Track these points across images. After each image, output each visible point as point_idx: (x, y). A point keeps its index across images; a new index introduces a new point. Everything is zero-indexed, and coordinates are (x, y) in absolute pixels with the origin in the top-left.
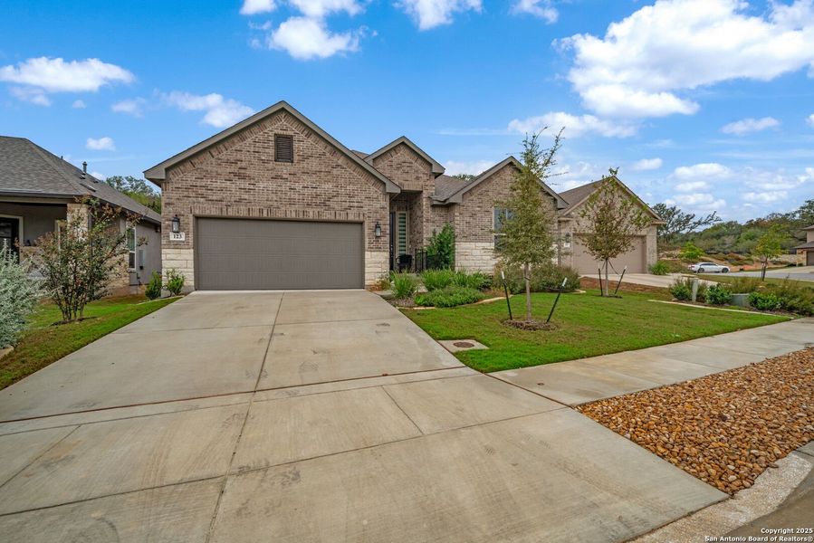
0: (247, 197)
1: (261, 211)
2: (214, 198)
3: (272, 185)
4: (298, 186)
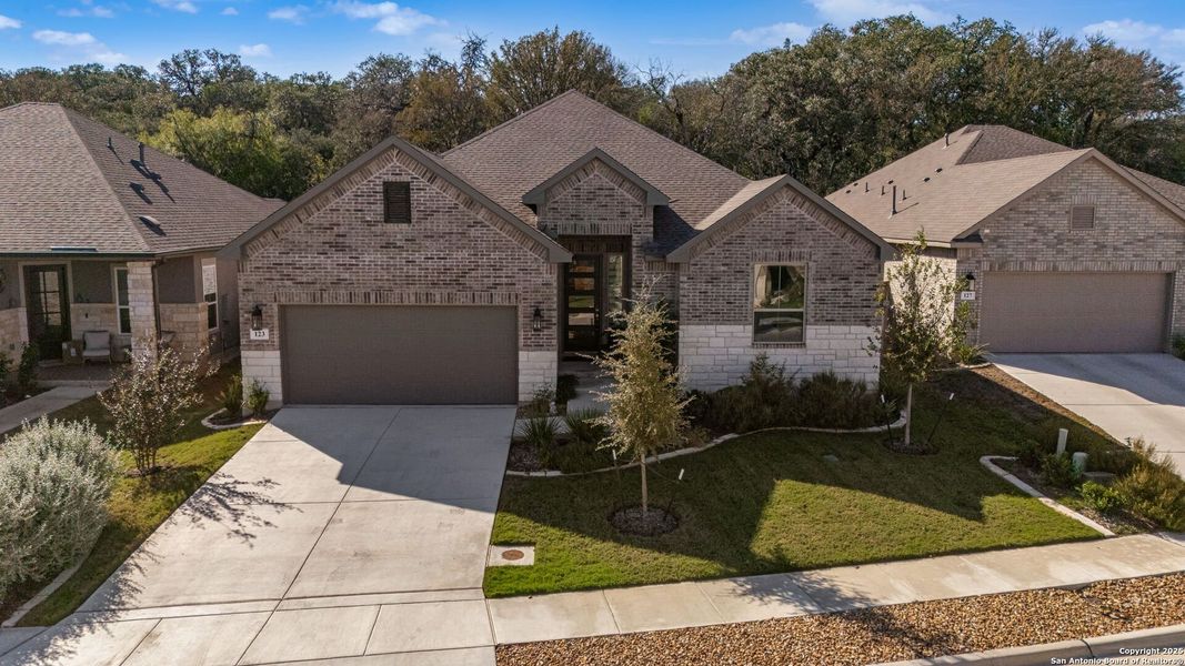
0: (347, 276)
1: (367, 296)
2: (304, 280)
3: (381, 257)
4: (419, 257)
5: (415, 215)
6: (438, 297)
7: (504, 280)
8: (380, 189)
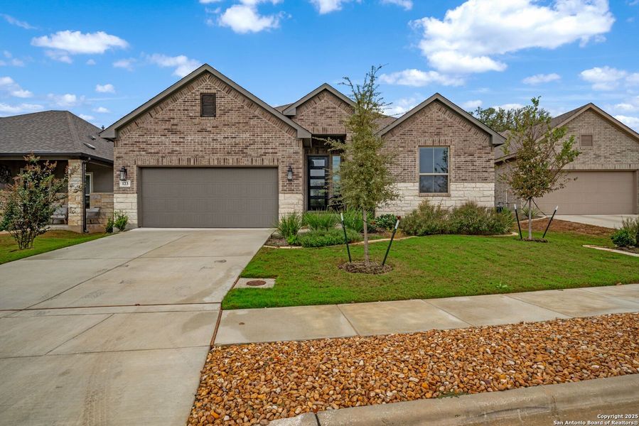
0: (178, 149)
1: (189, 160)
2: (153, 151)
3: (198, 138)
4: (220, 137)
5: (218, 112)
6: (231, 161)
7: (271, 151)
8: (198, 97)
